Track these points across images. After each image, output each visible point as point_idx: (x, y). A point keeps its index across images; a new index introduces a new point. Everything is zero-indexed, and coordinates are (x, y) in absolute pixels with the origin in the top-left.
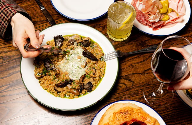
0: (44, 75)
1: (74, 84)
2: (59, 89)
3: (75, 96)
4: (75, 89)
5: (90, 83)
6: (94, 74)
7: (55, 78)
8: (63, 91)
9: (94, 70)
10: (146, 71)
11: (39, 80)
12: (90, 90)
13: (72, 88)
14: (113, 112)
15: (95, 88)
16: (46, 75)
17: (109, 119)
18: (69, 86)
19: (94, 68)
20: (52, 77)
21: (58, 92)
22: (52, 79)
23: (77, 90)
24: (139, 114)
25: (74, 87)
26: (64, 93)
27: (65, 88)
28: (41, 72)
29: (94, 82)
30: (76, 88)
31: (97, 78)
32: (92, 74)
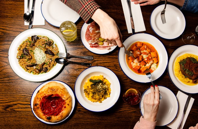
0: (21, 58)
1: (38, 66)
2: (28, 68)
3: (37, 74)
4: (37, 69)
5: (46, 68)
6: (50, 63)
7: (28, 60)
8: (31, 69)
9: (51, 61)
10: (79, 69)
11: (18, 60)
12: (46, 72)
13: (36, 69)
14: (48, 87)
15: (49, 71)
16: (23, 58)
17: (45, 90)
18: (34, 67)
19: (51, 59)
20: (26, 60)
21: (27, 69)
22: (26, 61)
23: (39, 70)
24: (61, 92)
25: (37, 68)
26: (31, 70)
27: (32, 67)
28: (21, 56)
29: (49, 68)
30: (39, 69)
31: (52, 66)
32: (48, 63)
